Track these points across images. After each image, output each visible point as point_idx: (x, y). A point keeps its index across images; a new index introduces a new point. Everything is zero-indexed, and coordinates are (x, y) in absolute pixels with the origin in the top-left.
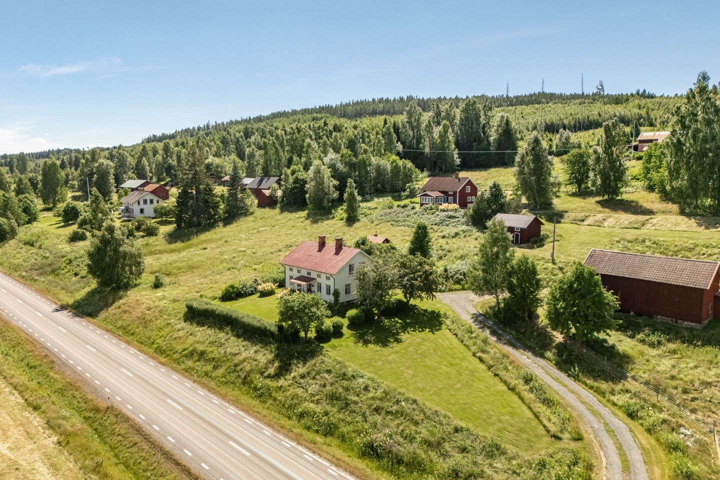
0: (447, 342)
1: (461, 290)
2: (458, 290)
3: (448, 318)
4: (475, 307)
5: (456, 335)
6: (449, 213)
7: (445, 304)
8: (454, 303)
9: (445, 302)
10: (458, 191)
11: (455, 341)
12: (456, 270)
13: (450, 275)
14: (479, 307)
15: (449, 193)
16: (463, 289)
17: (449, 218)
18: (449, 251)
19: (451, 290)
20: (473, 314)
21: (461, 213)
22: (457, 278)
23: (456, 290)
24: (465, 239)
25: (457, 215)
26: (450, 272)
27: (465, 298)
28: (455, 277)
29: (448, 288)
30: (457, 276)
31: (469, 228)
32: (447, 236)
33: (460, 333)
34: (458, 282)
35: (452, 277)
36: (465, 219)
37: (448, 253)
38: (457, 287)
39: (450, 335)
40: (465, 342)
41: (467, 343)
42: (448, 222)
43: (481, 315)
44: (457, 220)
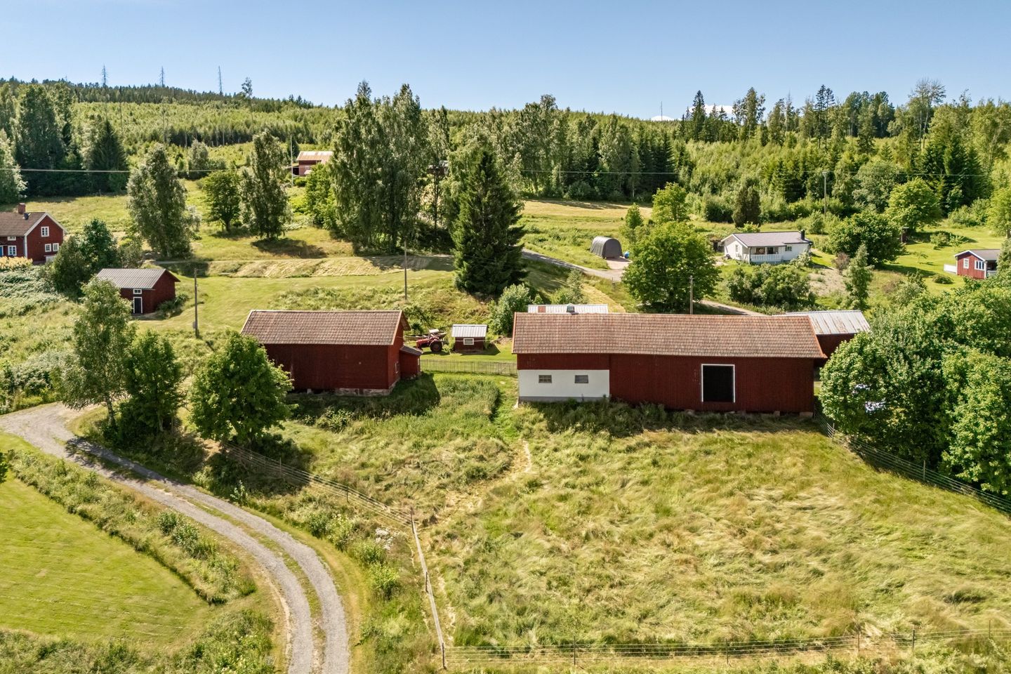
0: (17, 502)
1: (41, 403)
2: (36, 405)
3: (17, 458)
4: (70, 428)
5: (35, 484)
6: (11, 273)
7: (10, 435)
8: (27, 429)
9: (11, 431)
10: (26, 235)
11: (33, 494)
12: (30, 370)
13: (17, 381)
14: (77, 427)
15: (9, 239)
16: (46, 401)
17: (11, 282)
18: (14, 340)
19: (20, 408)
20: (68, 442)
21: (33, 273)
22: (32, 385)
23: (31, 405)
24: (46, 315)
25: (26, 275)
26: (18, 377)
27: (50, 416)
28: (28, 384)
29: (14, 404)
30: (31, 380)
31: (53, 297)
32: (8, 313)
33: (42, 481)
34: (35, 391)
35: (22, 384)
36: (42, 282)
37: (12, 343)
38: (34, 399)
39: (23, 487)
40: (52, 493)
41: (58, 494)
42: (9, 290)
43: (81, 440)
44: (27, 284)
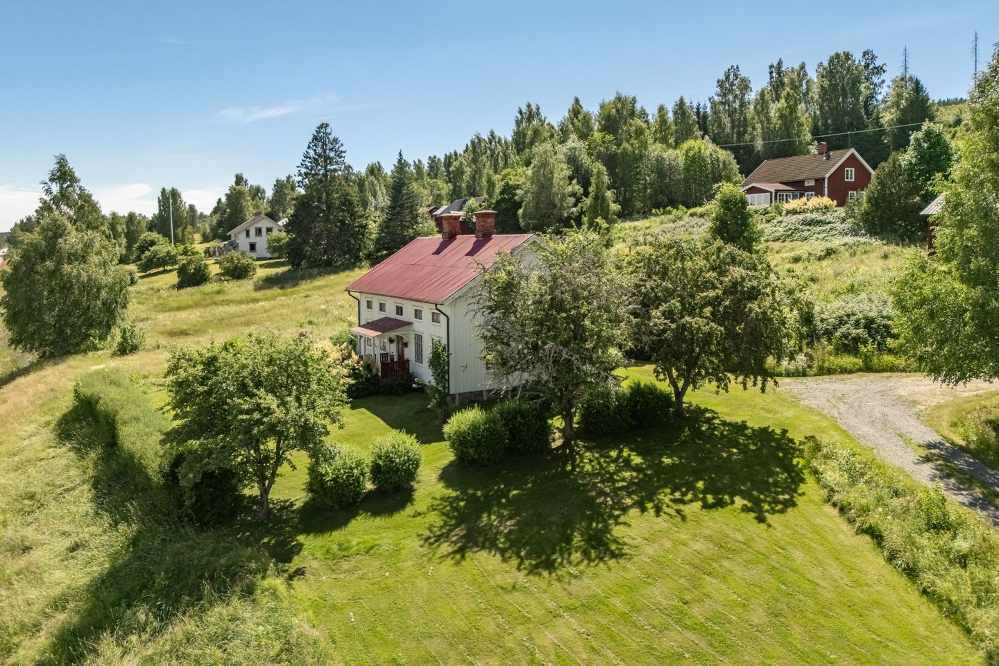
1: (860, 370)
2: (851, 372)
3: (826, 457)
5: (875, 535)
6: (806, 215)
7: (810, 410)
8: (843, 408)
9: (813, 403)
10: (827, 176)
12: (841, 312)
13: (821, 327)
15: (806, 184)
16: (868, 368)
17: (809, 224)
18: (813, 280)
19: (825, 371)
20: (928, 447)
21: (836, 214)
22: (845, 336)
23: (844, 371)
24: (855, 259)
25: (828, 217)
26: (822, 321)
27: (883, 393)
28: (838, 334)
29: (816, 364)
30: (843, 329)
31: (863, 240)
32: (805, 256)
34: (849, 346)
35: (829, 334)
36: (848, 225)
37: (811, 284)
38: (847, 360)
42: (806, 234)
44: (828, 227)
